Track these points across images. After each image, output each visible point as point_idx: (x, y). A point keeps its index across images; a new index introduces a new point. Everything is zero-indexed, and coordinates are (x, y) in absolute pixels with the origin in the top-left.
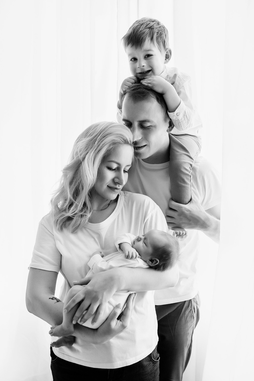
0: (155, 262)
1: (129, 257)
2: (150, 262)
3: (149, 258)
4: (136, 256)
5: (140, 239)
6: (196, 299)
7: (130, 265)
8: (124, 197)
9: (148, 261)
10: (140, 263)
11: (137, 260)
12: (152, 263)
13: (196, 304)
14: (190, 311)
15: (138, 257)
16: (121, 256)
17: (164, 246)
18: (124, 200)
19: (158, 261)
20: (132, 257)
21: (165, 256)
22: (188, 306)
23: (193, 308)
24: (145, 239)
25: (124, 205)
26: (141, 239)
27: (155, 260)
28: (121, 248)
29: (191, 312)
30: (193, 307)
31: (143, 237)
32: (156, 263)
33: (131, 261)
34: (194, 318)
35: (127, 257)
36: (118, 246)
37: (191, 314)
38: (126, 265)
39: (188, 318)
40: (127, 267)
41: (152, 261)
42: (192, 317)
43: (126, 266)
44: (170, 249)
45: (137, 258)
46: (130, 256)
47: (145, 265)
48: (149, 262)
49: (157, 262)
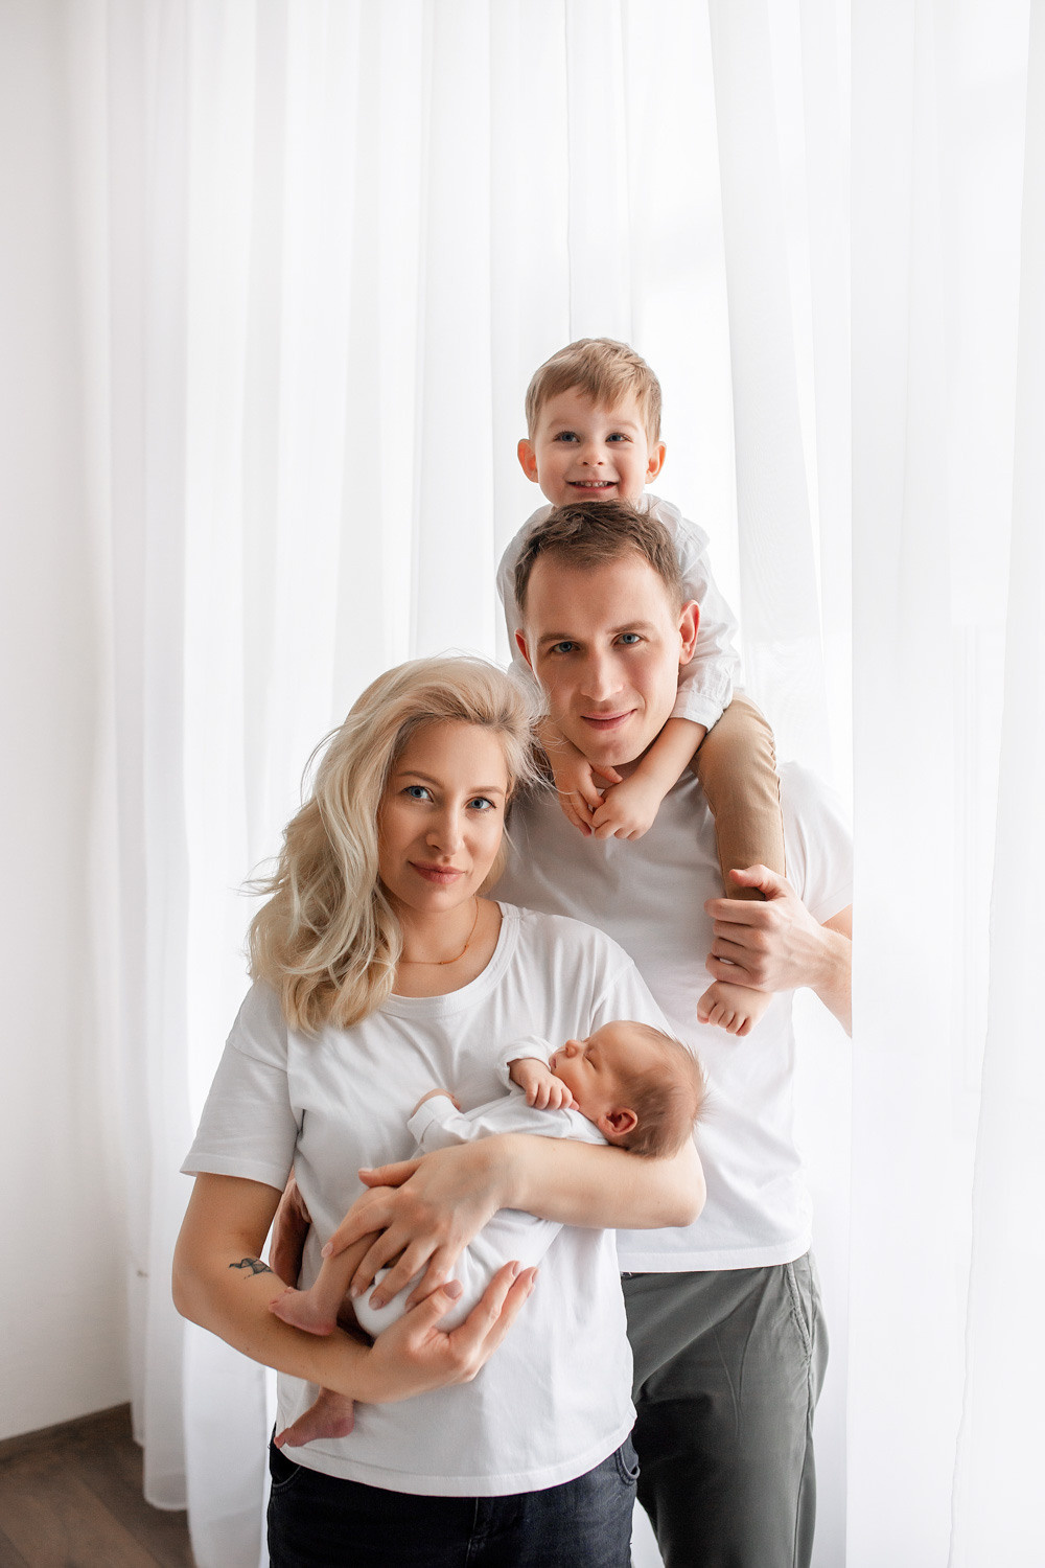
0: (625, 1121)
1: (542, 1102)
2: (611, 1124)
3: (605, 1109)
4: (564, 1101)
5: (573, 1050)
6: (808, 1273)
7: (545, 1127)
8: (521, 924)
9: (603, 1119)
10: (576, 1125)
11: (569, 1117)
12: (616, 1126)
13: (809, 1295)
14: (787, 1320)
15: (570, 1107)
16: (514, 1102)
17: (649, 1071)
18: (518, 933)
19: (636, 1118)
20: (552, 1101)
21: (652, 1100)
22: (780, 1299)
23: (799, 1309)
24: (590, 1048)
25: (520, 947)
26: (577, 1050)
27: (626, 1115)
28: (516, 1074)
29: (792, 1323)
30: (799, 1303)
31: (583, 1046)
32: (628, 1126)
33: (549, 1117)
34: (805, 1347)
35: (536, 1103)
36: (507, 1069)
37: (795, 1330)
38: (531, 1129)
39: (783, 1344)
40: (537, 1135)
41: (615, 1118)
42: (796, 1342)
43: (531, 1132)
44: (668, 1079)
45: (567, 1110)
46: (543, 1097)
47: (592, 1136)
48: (606, 1123)
49: (632, 1121)
